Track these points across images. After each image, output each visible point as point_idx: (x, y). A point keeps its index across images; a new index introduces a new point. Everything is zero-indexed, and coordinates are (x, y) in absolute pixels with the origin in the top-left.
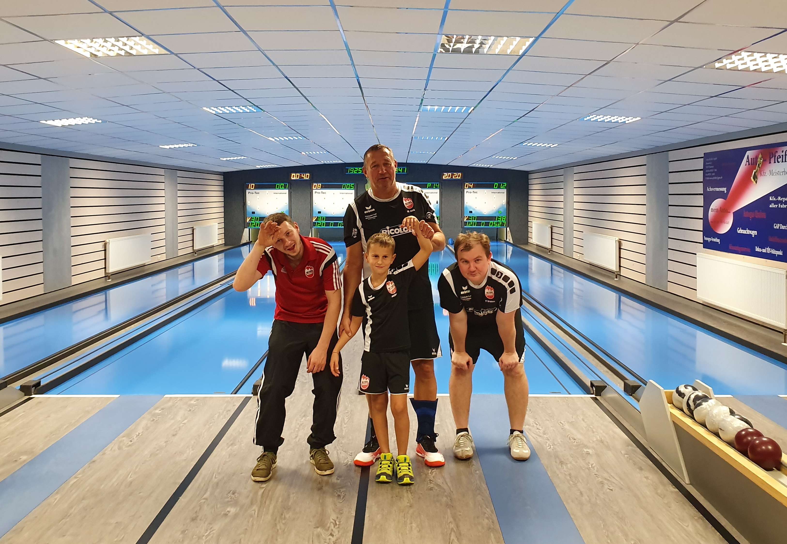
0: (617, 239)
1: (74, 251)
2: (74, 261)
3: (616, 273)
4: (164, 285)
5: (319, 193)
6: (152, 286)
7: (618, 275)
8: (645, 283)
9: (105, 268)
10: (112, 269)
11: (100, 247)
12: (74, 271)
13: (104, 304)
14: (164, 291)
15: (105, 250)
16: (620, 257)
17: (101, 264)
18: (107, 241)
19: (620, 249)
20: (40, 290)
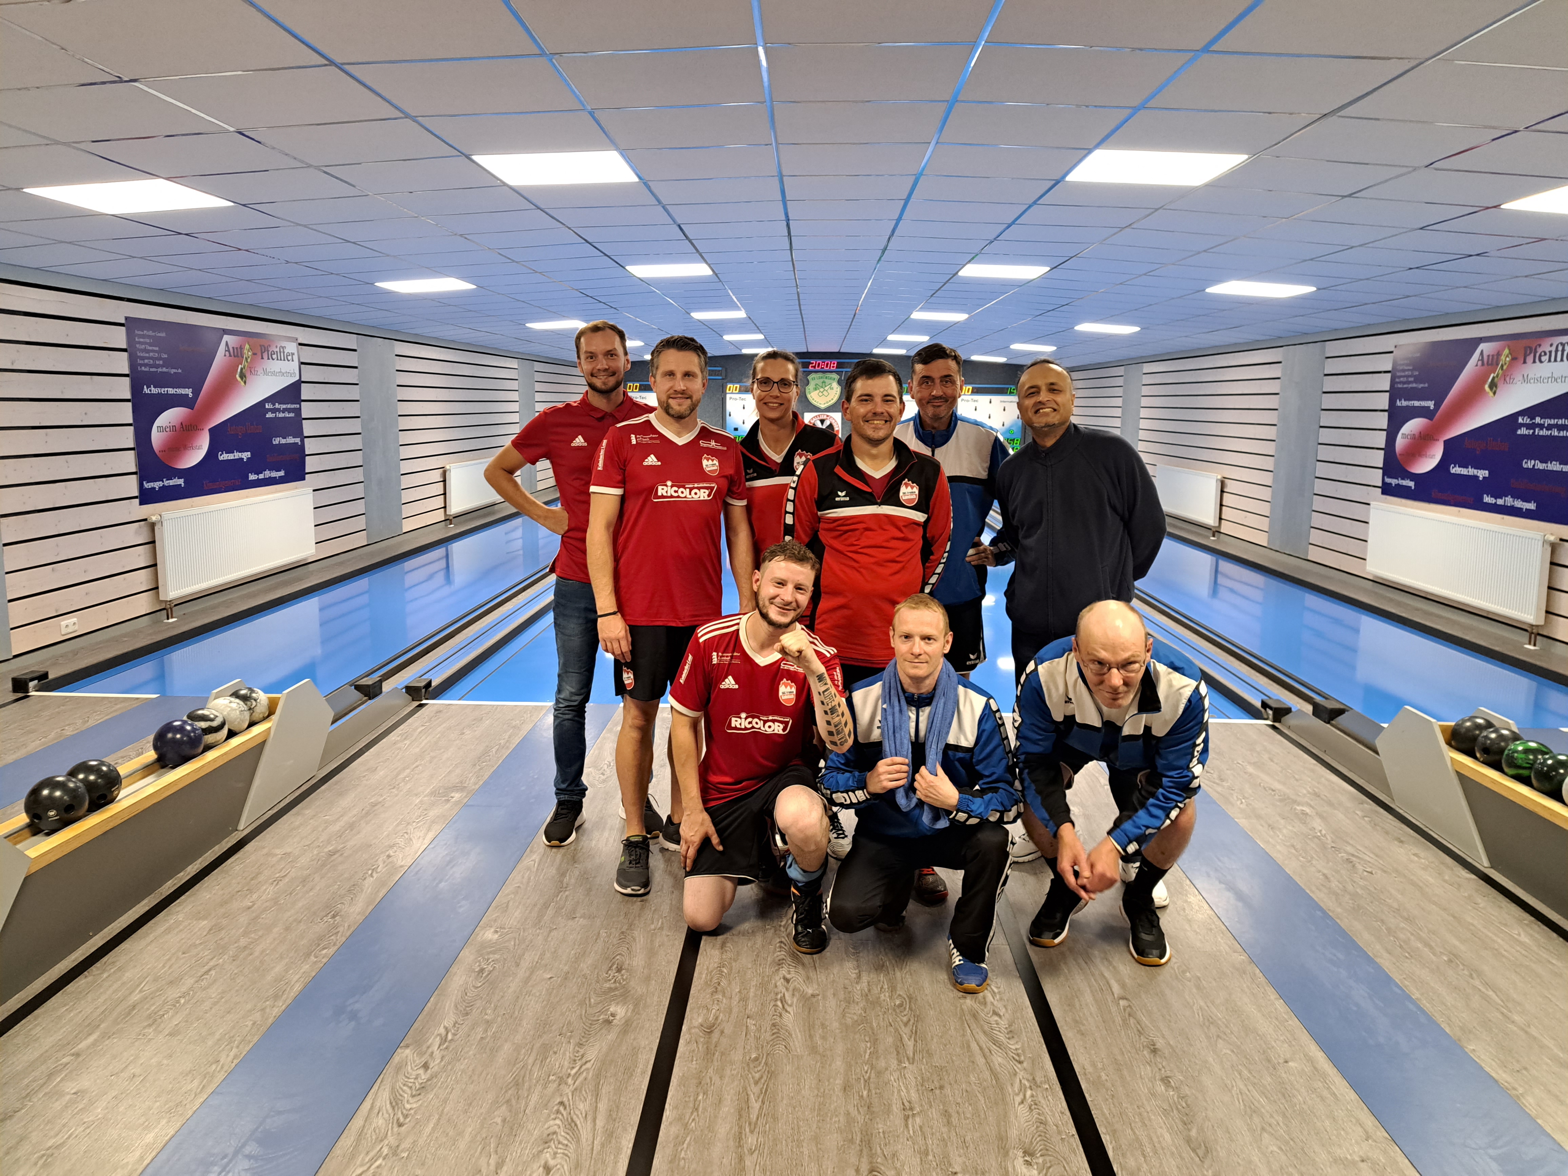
0: (1219, 477)
1: (406, 482)
2: (406, 496)
3: (1214, 530)
7: (1216, 532)
8: (1265, 545)
9: (445, 507)
10: (455, 508)
11: (437, 476)
12: (407, 511)
13: (444, 561)
15: (444, 481)
16: (1221, 505)
17: (439, 502)
18: (448, 467)
19: (1222, 492)
20: (360, 540)
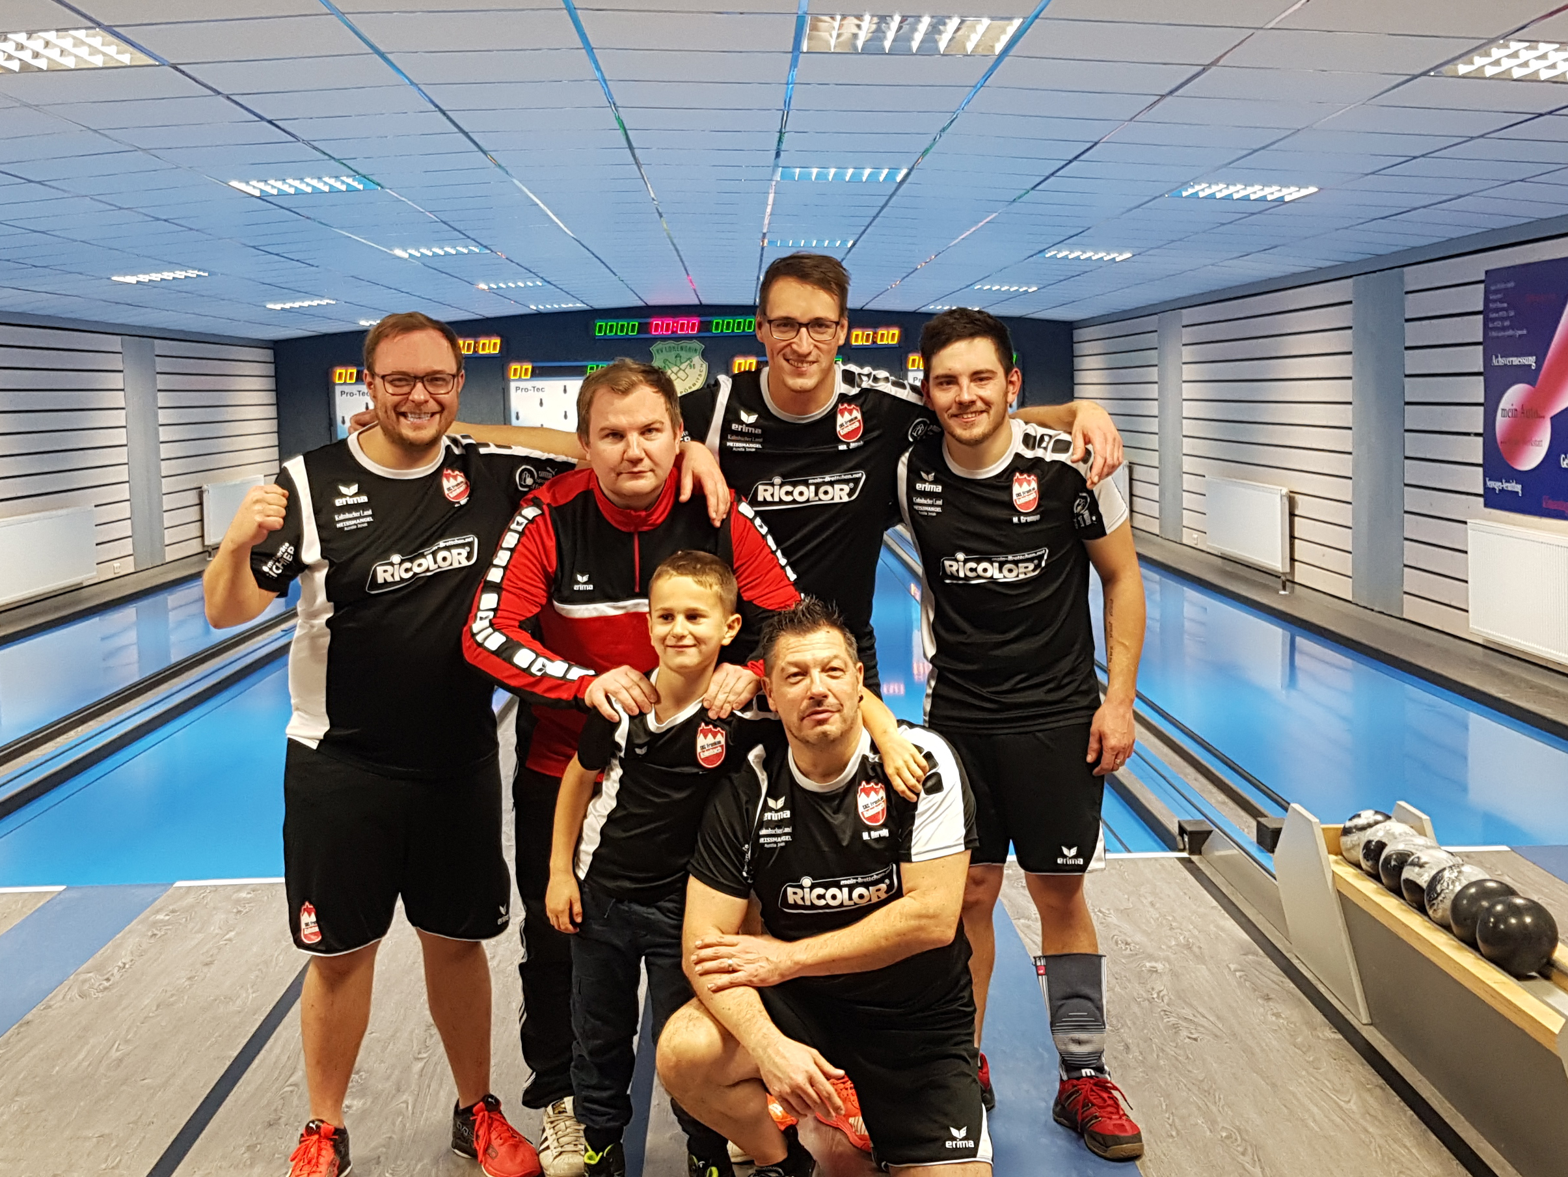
0: (1285, 491)
3: (1283, 578)
4: (132, 636)
5: (526, 390)
6: (103, 639)
7: (1288, 581)
8: (1350, 598)
14: (133, 654)
16: (1292, 537)
19: (1292, 515)
